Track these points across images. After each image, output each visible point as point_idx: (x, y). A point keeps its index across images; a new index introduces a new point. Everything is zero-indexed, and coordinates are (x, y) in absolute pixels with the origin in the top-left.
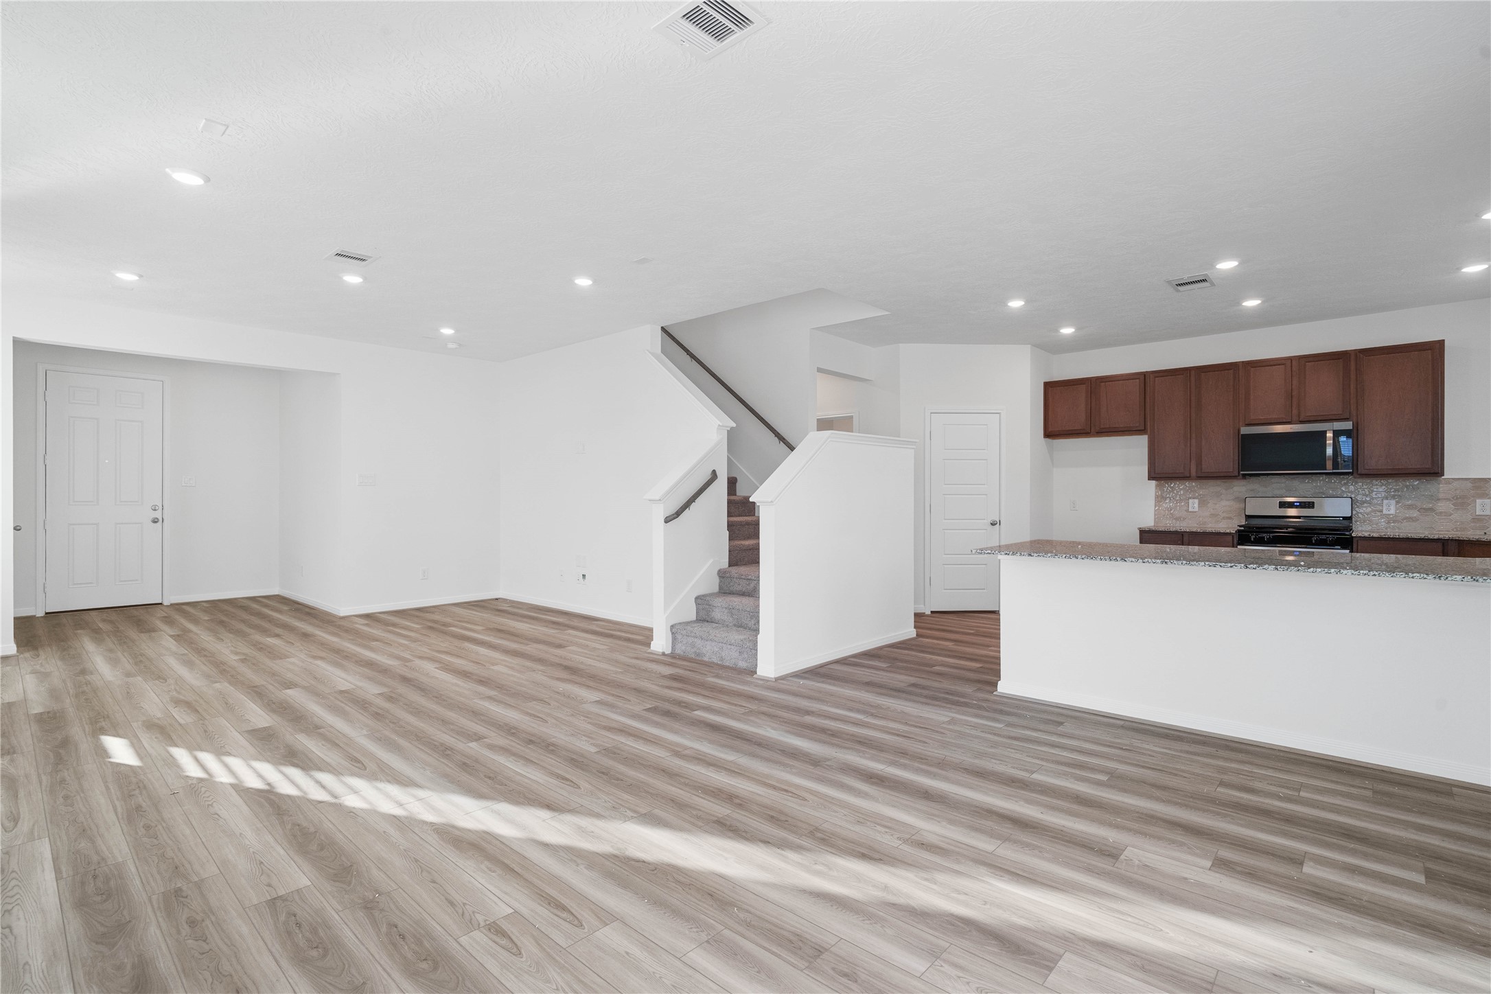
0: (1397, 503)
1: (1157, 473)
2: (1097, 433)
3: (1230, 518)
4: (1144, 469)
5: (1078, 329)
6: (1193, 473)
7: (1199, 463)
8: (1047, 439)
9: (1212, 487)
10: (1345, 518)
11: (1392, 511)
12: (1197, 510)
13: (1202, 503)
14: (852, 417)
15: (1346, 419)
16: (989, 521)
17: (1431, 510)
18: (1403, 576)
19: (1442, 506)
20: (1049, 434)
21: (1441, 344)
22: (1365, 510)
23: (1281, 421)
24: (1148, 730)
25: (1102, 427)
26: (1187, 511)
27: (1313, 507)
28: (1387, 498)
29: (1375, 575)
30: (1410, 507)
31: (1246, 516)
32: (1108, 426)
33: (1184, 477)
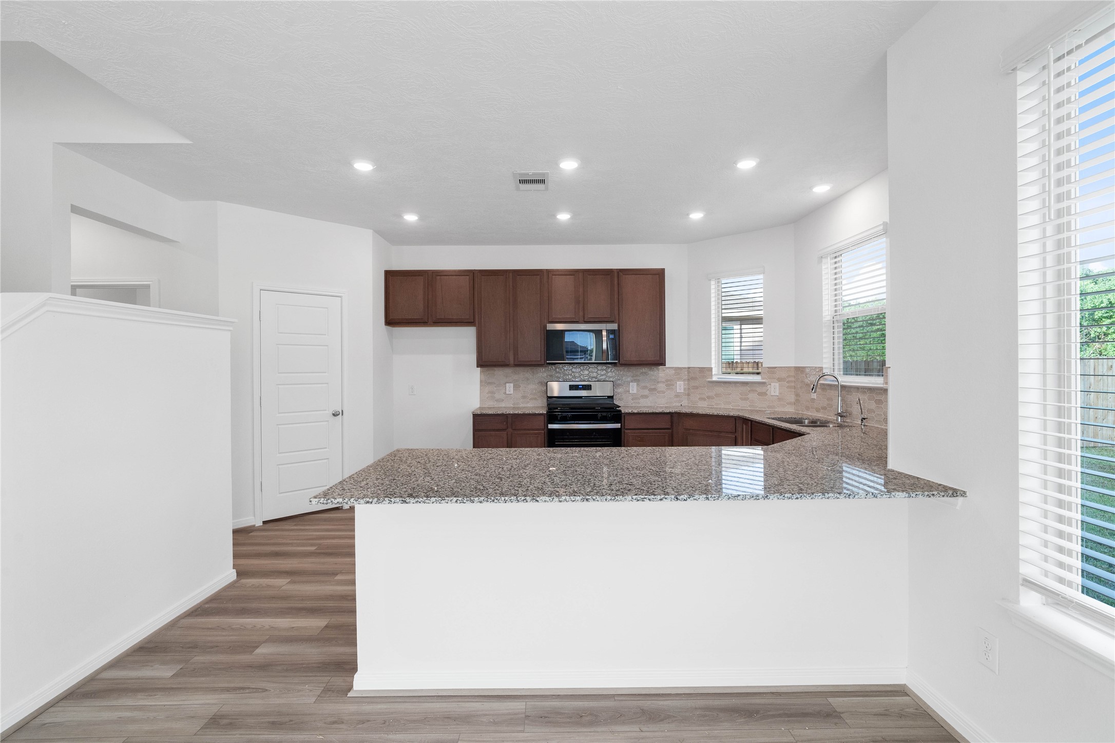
0: (638, 385)
1: (485, 361)
2: (434, 323)
3: (535, 399)
4: (473, 358)
5: (422, 218)
6: (512, 362)
7: (516, 354)
8: (387, 327)
9: (523, 374)
10: (609, 397)
11: (635, 391)
12: (512, 393)
13: (516, 387)
14: (148, 287)
15: (612, 322)
16: (331, 412)
17: (655, 389)
18: (820, 497)
19: (661, 387)
20: (391, 321)
21: (663, 270)
22: (620, 390)
23: (572, 320)
24: (557, 712)
25: (438, 317)
26: (505, 393)
27: (591, 389)
28: (632, 382)
29: (797, 498)
30: (645, 388)
31: (548, 397)
32: (443, 317)
33: (504, 365)
